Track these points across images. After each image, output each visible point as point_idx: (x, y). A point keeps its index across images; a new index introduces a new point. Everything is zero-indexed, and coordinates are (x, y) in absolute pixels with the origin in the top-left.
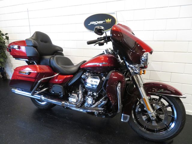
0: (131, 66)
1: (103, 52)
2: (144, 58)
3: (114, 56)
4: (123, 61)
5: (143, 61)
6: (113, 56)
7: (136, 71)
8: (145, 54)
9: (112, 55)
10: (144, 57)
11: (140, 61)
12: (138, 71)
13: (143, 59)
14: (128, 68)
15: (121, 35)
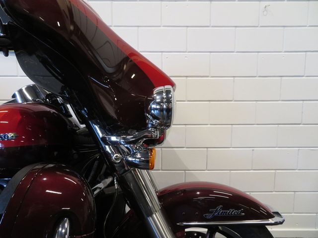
0: (114, 139)
1: (14, 96)
2: (158, 107)
3: (52, 111)
4: (84, 126)
5: (155, 117)
6: (49, 112)
7: (134, 155)
8: (160, 93)
9: (46, 104)
10: (158, 103)
11: (146, 118)
12: (139, 156)
13: (155, 109)
14: (104, 149)
15: (72, 28)
